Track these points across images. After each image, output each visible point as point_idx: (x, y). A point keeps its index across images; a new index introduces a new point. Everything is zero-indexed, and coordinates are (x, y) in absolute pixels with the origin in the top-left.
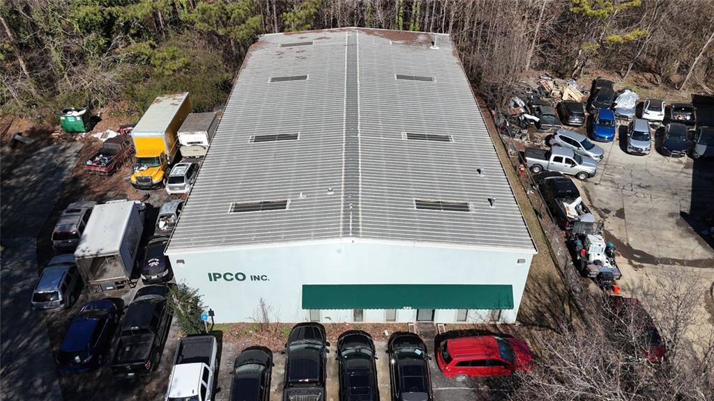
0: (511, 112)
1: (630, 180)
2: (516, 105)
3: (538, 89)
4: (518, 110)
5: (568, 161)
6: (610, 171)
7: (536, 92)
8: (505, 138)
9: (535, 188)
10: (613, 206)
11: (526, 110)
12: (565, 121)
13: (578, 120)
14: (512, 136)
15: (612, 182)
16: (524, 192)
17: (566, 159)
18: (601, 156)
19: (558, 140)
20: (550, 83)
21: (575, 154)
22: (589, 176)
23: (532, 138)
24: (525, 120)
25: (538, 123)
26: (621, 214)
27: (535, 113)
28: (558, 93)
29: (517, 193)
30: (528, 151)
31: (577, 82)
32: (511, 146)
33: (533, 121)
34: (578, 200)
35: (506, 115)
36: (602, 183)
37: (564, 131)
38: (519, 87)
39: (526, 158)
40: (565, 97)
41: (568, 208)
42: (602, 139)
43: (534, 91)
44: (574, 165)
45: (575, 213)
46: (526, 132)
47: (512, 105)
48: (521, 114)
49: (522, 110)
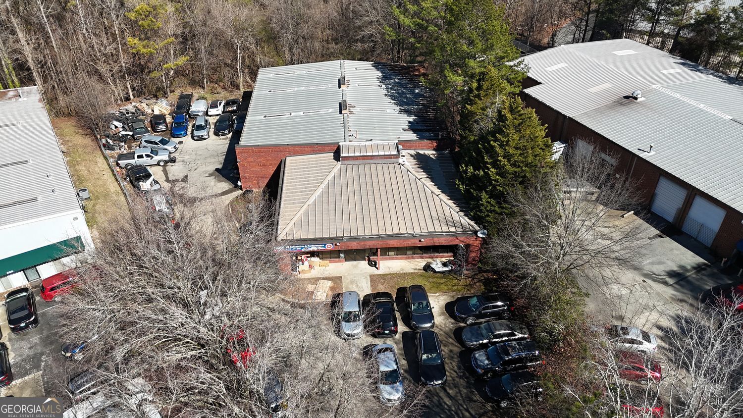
0: (112, 132)
1: (194, 157)
2: (116, 127)
3: (135, 111)
4: (118, 130)
5: (148, 156)
6: (183, 155)
7: (134, 113)
8: (108, 152)
9: (128, 179)
10: (181, 176)
11: (124, 129)
12: (154, 130)
13: (162, 127)
14: (113, 150)
15: (183, 161)
16: (119, 184)
17: (146, 155)
18: (175, 147)
19: (144, 144)
20: (144, 105)
21: (152, 151)
22: (166, 162)
23: (130, 147)
24: (123, 136)
25: (133, 136)
26: (185, 179)
27: (132, 129)
28: (150, 111)
29: (113, 186)
30: (121, 157)
31: (167, 99)
32: (112, 157)
33: (129, 135)
34: (151, 179)
35: (108, 136)
36: (176, 164)
37: (147, 137)
38: (120, 112)
39: (119, 162)
40: (157, 112)
41: (142, 185)
42: (179, 136)
43: (133, 113)
44: (152, 157)
45: (149, 187)
46: (123, 144)
47: (113, 127)
48: (119, 132)
49: (121, 129)
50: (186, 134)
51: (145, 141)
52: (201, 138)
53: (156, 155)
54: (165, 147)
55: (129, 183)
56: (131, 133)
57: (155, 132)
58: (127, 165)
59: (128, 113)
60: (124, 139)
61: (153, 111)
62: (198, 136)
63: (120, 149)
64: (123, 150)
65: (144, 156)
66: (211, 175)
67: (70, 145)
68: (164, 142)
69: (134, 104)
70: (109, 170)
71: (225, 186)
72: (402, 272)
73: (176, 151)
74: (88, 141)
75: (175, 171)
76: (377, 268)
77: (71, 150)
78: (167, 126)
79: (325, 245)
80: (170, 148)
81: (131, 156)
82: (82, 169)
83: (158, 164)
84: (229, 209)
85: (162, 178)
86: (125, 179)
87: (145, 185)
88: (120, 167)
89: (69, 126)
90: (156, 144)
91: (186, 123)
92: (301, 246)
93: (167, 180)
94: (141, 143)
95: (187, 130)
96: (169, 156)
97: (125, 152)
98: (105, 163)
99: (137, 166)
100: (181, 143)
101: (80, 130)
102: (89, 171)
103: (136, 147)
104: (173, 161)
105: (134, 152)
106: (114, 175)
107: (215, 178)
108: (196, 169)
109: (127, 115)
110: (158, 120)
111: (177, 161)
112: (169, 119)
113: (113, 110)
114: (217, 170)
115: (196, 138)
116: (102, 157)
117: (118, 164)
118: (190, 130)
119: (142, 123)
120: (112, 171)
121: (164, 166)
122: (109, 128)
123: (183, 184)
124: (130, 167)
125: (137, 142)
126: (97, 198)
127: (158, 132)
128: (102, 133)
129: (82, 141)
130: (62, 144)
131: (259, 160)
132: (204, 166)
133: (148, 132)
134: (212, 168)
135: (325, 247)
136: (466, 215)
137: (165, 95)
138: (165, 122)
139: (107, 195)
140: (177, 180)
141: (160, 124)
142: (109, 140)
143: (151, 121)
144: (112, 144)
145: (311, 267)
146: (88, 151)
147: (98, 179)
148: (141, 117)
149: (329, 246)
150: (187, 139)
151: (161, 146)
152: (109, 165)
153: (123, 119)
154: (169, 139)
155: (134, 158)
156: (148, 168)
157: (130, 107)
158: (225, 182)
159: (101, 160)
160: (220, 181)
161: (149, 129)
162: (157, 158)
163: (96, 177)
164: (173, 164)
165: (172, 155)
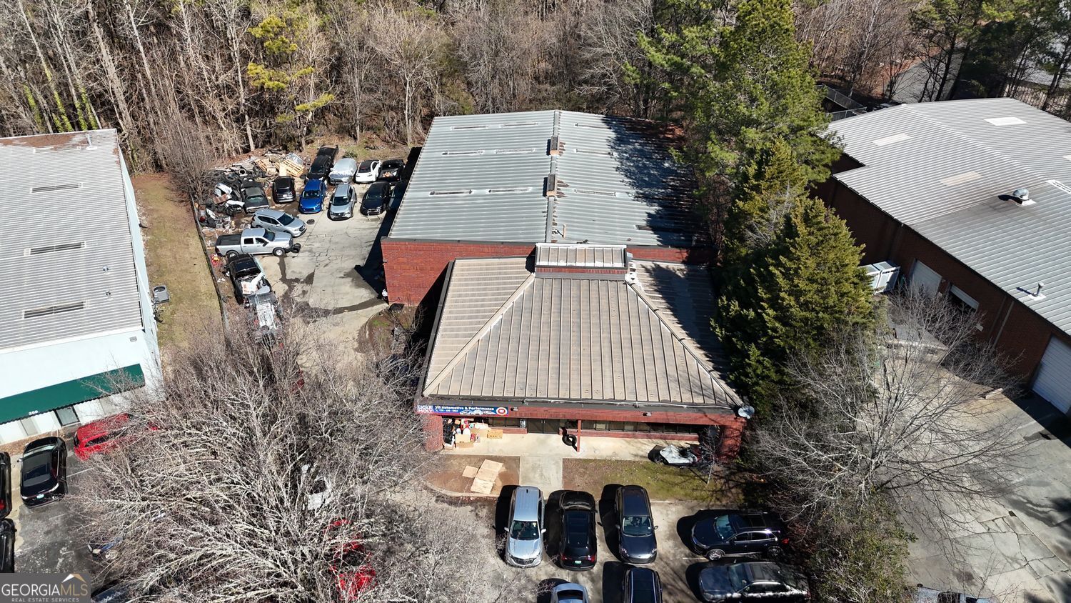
2: (223, 193)
3: (254, 169)
5: (259, 240)
6: (312, 241)
7: (251, 173)
8: (206, 230)
9: (227, 274)
10: (305, 274)
11: (234, 197)
12: (276, 200)
13: (287, 197)
14: (214, 227)
15: (310, 251)
16: (214, 281)
17: (257, 239)
18: (301, 229)
19: (258, 221)
20: (266, 161)
21: (267, 232)
22: (286, 251)
23: (238, 225)
24: (230, 206)
25: (244, 207)
26: (310, 279)
27: (245, 198)
28: (273, 171)
29: (205, 284)
30: (223, 239)
31: (300, 154)
32: (211, 238)
33: (239, 206)
34: (259, 277)
35: (209, 206)
36: (300, 254)
37: (263, 211)
38: (232, 171)
39: (218, 247)
40: (283, 173)
41: (245, 286)
42: (310, 211)
43: (249, 173)
44: (266, 243)
45: (255, 289)
46: (229, 219)
47: (219, 193)
48: (226, 202)
49: (229, 197)
50: (320, 209)
51: (260, 218)
52: (340, 218)
53: (272, 240)
54: (287, 228)
55: (229, 279)
56: (242, 204)
57: (277, 203)
58: (229, 252)
59: (243, 172)
60: (232, 212)
61: (278, 171)
62: (337, 214)
63: (224, 227)
64: (227, 227)
65: (254, 241)
66: (347, 275)
67: (155, 216)
68: (285, 220)
69: (253, 158)
70: (204, 259)
71: (365, 294)
72: (614, 459)
73: (301, 234)
74: (181, 212)
75: (298, 265)
76: (576, 448)
77: (155, 224)
78: (294, 195)
79: (496, 408)
80: (294, 229)
81: (235, 239)
82: (165, 253)
83: (274, 253)
84: (365, 332)
85: (276, 275)
86: (224, 273)
87: (249, 287)
88: (220, 255)
89: (159, 185)
90: (275, 222)
91: (322, 193)
92: (458, 408)
93: (284, 280)
94: (253, 219)
95: (322, 203)
96: (291, 242)
97: (231, 232)
98: (200, 246)
99: (243, 256)
100: (311, 222)
101: (173, 195)
102: (175, 258)
103: (246, 225)
104: (296, 249)
105: (242, 232)
106: (210, 266)
107: (353, 280)
108: (327, 265)
109: (241, 175)
110: (284, 184)
111: (301, 250)
112: (299, 185)
113: (223, 167)
114: (357, 268)
115: (333, 217)
116: (197, 238)
117: (217, 250)
118: (326, 202)
119: (258, 189)
120: (208, 260)
121: (282, 257)
122: (213, 194)
123: (307, 288)
124: (233, 255)
125: (249, 216)
126: (180, 300)
127: (281, 203)
128: (201, 202)
129: (173, 211)
130: (144, 214)
131: (415, 261)
132: (339, 261)
133: (266, 202)
134: (350, 265)
135: (495, 411)
136: (722, 377)
137: (299, 148)
138: (292, 189)
139: (194, 297)
140: (297, 280)
141: (284, 192)
142: (211, 213)
143: (273, 187)
144: (214, 217)
145: (473, 437)
146: (178, 226)
147: (186, 271)
148: (260, 179)
149: (501, 411)
150: (321, 218)
151: (280, 225)
152: (205, 250)
153: (235, 181)
154: (295, 216)
155: (239, 243)
156: (257, 259)
157: (246, 163)
158: (366, 288)
159: (194, 242)
160: (358, 286)
161: (269, 198)
162: (272, 245)
163: (184, 267)
164: (296, 254)
165: (295, 241)
